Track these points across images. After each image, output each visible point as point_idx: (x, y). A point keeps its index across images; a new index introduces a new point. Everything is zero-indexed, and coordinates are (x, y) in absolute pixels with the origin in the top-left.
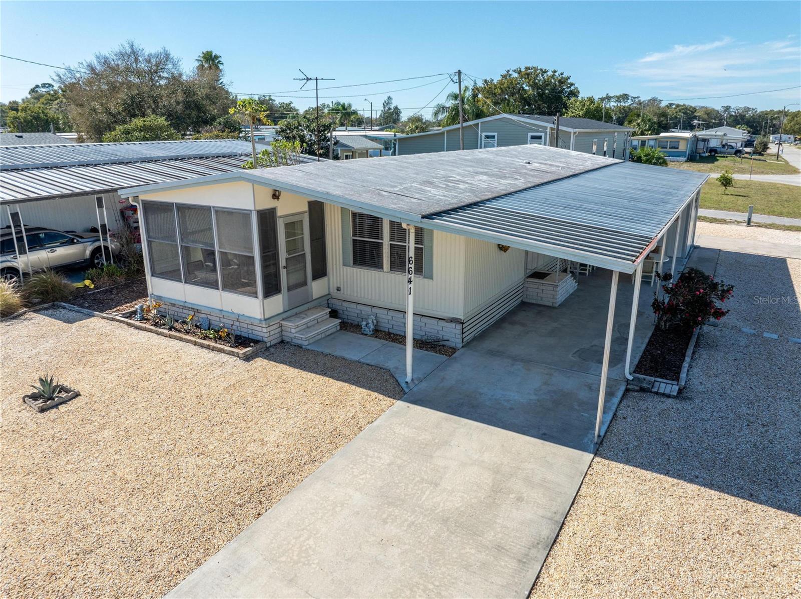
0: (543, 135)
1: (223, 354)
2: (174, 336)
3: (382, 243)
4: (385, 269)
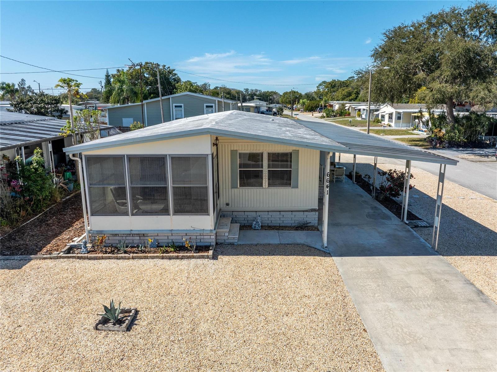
0: (213, 105)
1: (193, 259)
2: (138, 257)
3: (262, 170)
4: (264, 187)
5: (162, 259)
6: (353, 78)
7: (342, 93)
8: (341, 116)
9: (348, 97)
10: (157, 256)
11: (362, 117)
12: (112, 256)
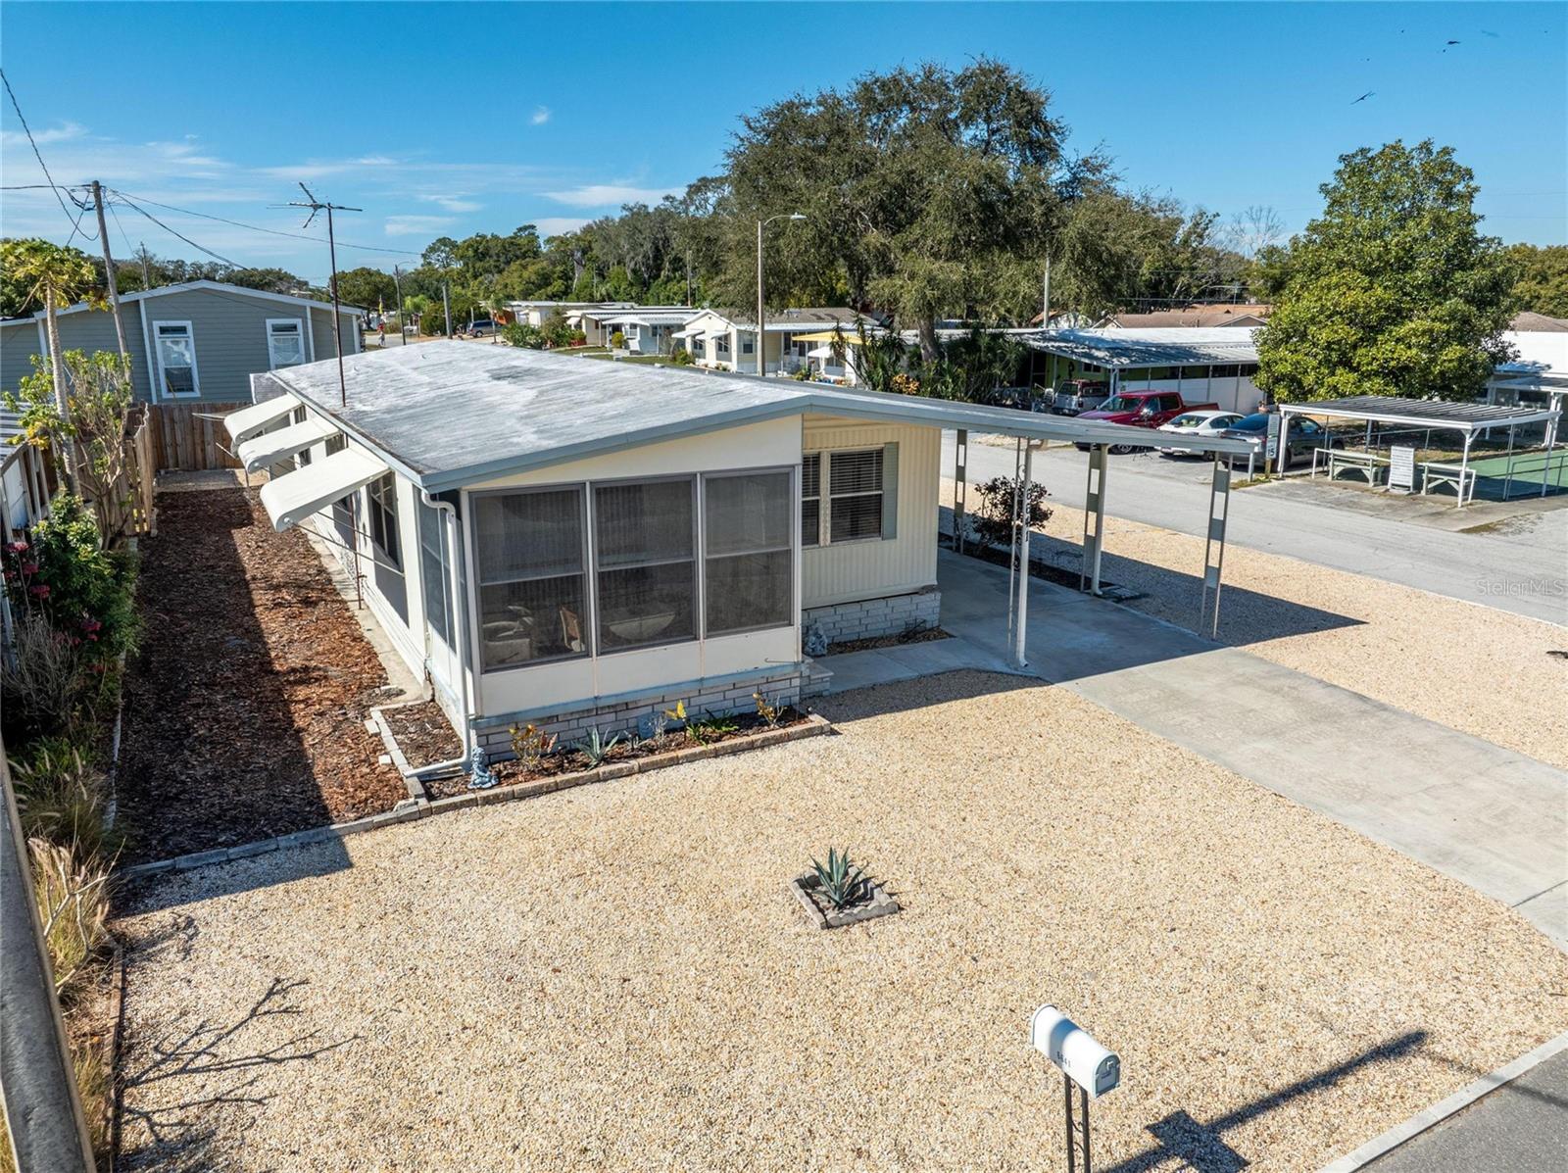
0: (298, 322)
2: (653, 763)
3: (818, 501)
4: (822, 543)
5: (716, 756)
6: (531, 231)
7: (520, 277)
8: (558, 346)
9: (539, 287)
10: (701, 753)
11: (627, 347)
12: (582, 777)
